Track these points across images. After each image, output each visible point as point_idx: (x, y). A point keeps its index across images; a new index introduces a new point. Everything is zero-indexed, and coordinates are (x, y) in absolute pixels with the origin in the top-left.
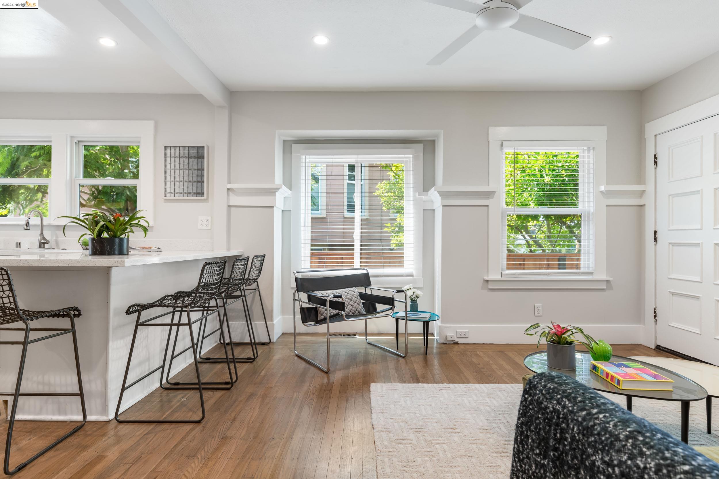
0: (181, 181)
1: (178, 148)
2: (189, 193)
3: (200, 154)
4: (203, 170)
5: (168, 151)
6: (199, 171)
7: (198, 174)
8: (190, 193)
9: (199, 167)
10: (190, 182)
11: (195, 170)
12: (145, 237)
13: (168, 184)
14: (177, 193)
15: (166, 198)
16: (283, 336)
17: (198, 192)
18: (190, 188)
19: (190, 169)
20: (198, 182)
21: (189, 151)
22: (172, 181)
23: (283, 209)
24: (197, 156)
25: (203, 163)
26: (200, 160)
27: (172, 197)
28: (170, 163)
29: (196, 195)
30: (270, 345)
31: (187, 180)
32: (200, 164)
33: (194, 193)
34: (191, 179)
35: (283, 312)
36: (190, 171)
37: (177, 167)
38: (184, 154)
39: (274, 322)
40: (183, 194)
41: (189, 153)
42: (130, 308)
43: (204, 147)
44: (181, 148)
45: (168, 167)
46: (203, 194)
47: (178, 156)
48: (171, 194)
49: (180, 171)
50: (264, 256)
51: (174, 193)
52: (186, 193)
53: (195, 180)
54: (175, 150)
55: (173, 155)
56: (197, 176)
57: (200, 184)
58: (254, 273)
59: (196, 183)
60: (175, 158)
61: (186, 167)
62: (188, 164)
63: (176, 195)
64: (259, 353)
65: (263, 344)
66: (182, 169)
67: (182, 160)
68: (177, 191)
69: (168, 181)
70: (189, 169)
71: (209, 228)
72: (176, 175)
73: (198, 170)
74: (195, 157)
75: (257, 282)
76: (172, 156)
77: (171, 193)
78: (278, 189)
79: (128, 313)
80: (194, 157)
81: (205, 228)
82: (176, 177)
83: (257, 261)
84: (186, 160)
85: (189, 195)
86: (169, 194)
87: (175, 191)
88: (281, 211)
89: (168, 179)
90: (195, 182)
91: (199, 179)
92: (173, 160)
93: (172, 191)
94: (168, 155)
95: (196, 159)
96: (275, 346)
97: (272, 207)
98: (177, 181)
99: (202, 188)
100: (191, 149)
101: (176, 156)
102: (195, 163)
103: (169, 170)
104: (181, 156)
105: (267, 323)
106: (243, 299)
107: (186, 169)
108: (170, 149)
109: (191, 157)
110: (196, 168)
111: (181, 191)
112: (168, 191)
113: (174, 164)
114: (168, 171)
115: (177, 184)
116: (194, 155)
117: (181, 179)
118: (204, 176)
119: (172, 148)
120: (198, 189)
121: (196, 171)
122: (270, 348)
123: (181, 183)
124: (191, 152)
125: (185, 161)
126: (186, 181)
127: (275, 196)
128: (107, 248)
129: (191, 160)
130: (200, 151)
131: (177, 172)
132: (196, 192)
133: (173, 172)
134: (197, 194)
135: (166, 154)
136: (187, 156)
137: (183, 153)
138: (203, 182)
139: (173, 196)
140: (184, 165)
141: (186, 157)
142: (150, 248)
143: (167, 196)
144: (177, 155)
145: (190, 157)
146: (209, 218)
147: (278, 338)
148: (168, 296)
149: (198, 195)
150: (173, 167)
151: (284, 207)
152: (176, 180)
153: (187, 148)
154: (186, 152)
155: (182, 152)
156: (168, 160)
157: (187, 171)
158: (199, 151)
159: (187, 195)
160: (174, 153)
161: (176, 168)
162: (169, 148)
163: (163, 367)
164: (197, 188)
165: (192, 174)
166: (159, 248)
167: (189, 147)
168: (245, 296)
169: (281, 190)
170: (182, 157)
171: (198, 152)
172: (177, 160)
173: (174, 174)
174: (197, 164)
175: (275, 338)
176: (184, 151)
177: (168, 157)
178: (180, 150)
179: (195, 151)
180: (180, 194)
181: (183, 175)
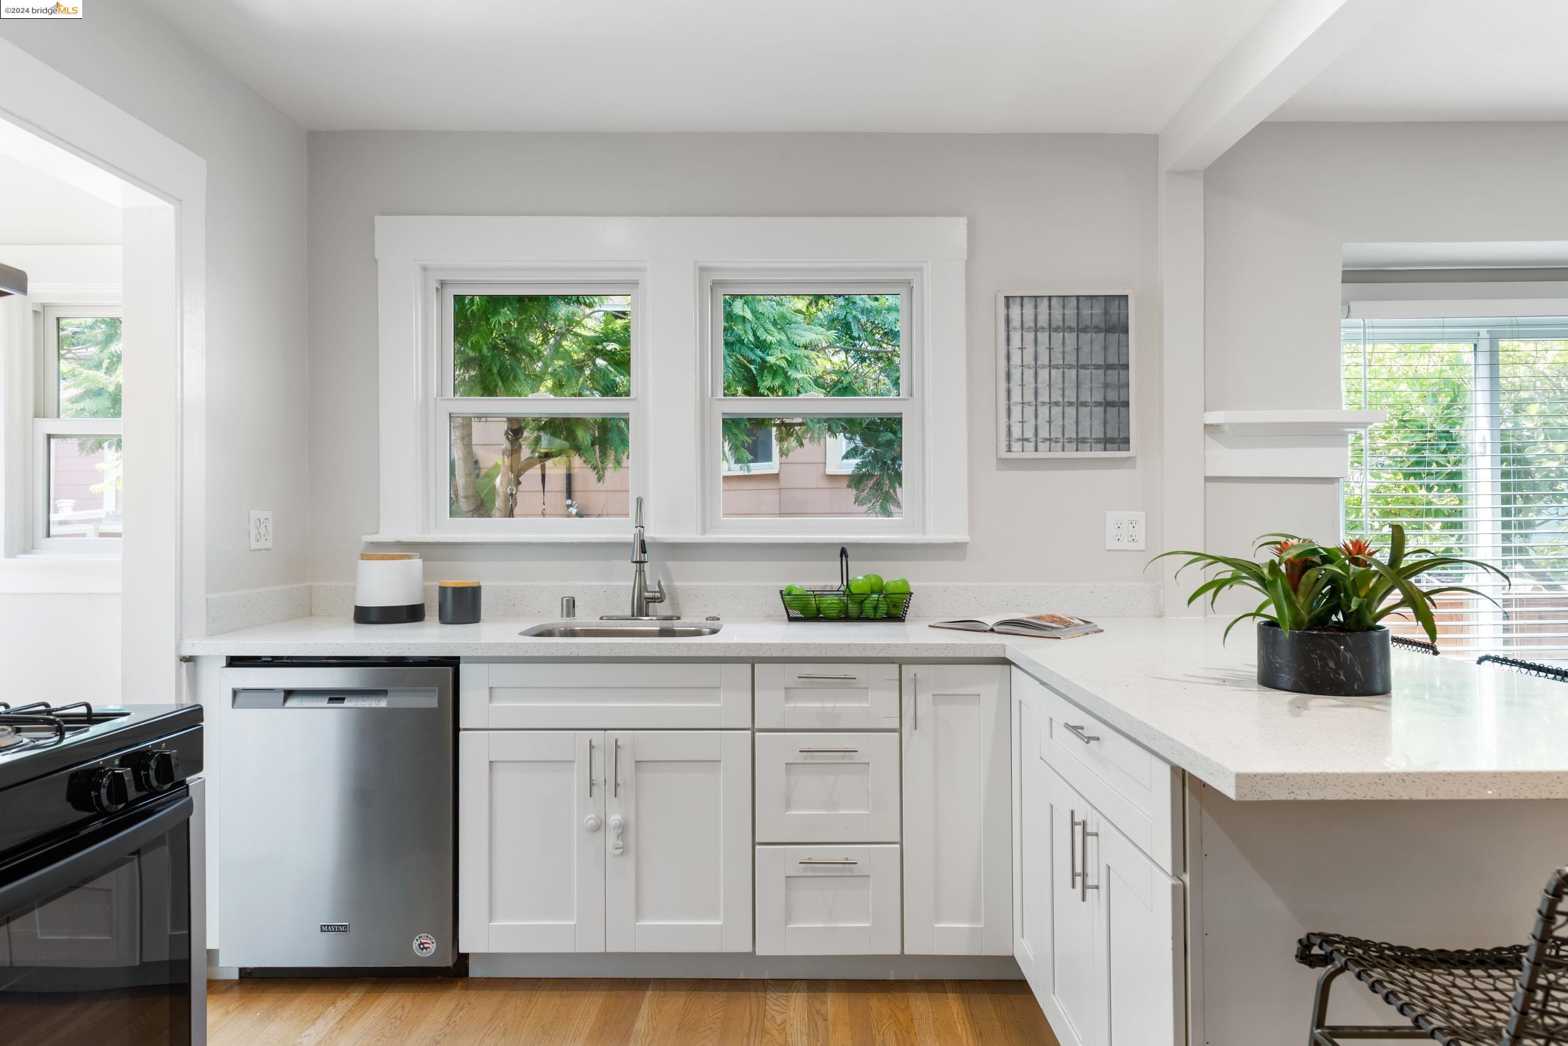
0: (1057, 404)
1: (1046, 302)
2: (1080, 441)
4: (1125, 367)
5: (1015, 311)
6: (1109, 372)
7: (1109, 380)
8: (1084, 441)
9: (1112, 360)
10: (1085, 404)
11: (1098, 367)
13: (1016, 411)
14: (1044, 440)
15: (1009, 455)
17: (1108, 436)
19: (1084, 367)
21: (1078, 308)
22: (1029, 404)
24: (1103, 326)
25: (1123, 346)
26: (1113, 337)
27: (1047, 453)
28: (1022, 349)
29: (1103, 446)
31: (1074, 400)
32: (1112, 350)
33: (1096, 441)
34: (1085, 397)
36: (1082, 371)
37: (1044, 359)
38: (1064, 320)
40: (1064, 442)
41: (1078, 314)
43: (1125, 298)
44: (1054, 300)
45: (1016, 359)
46: (1126, 441)
47: (1046, 326)
48: (1026, 443)
49: (1053, 371)
51: (1033, 439)
52: (1070, 441)
53: (1101, 399)
54: (1036, 307)
55: (1029, 322)
56: (1106, 386)
57: (1114, 410)
59: (1102, 409)
60: (1036, 331)
61: (1071, 359)
62: (1078, 349)
63: (1040, 445)
66: (1057, 367)
67: (1057, 337)
68: (1044, 433)
69: (1016, 404)
70: (1080, 367)
71: (1141, 545)
72: (1039, 385)
73: (1108, 367)
74: (1098, 329)
76: (1026, 326)
77: (1027, 440)
80: (1096, 327)
81: (1127, 547)
82: (1040, 391)
84: (1071, 338)
85: (1079, 445)
86: (1021, 443)
87: (1036, 435)
89: (1016, 397)
90: (1098, 404)
91: (1112, 396)
92: (1029, 337)
93: (1029, 434)
94: (1016, 322)
95: (1102, 335)
98: (1043, 403)
99: (1123, 423)
100: (1084, 304)
101: (1039, 325)
102: (1098, 348)
103: (1020, 370)
104: (1054, 325)
107: (1071, 367)
108: (1022, 306)
109: (1087, 327)
110: (1101, 362)
111: (1057, 433)
112: (1016, 432)
113: (1033, 349)
114: (1016, 374)
115: (1044, 411)
116: (1096, 321)
117: (1057, 397)
118: (1129, 386)
119: (1026, 300)
120: (1108, 425)
121: (1101, 372)
123: (1056, 410)
124: (1086, 312)
125: (1067, 342)
126: (1070, 404)
129: (1085, 338)
130: (1114, 309)
131: (1043, 374)
132: (1102, 436)
133: (1029, 374)
134: (1107, 442)
135: (1008, 321)
136: (1074, 325)
137: (1061, 317)
138: (1127, 404)
139: (1033, 449)
140: (1064, 353)
141: (1071, 329)
143: (1013, 449)
144: (1043, 320)
145: (1081, 330)
146: (1140, 516)
149: (1109, 446)
150: (1029, 359)
152: (1040, 399)
153: (1074, 300)
154: (1071, 312)
155: (1057, 314)
156: (1016, 337)
157: (1074, 372)
158: (1111, 311)
159: (1074, 445)
160: (1032, 317)
161: (1039, 363)
162: (1018, 300)
164: (1105, 423)
165: (1088, 382)
167: (1078, 297)
170: (1057, 329)
171: (1106, 312)
172: (1043, 337)
173: (1032, 380)
174: (1106, 349)
176: (1064, 309)
177: (1015, 328)
178: (1050, 306)
179: (1098, 310)
180: (1053, 444)
181: (1061, 386)
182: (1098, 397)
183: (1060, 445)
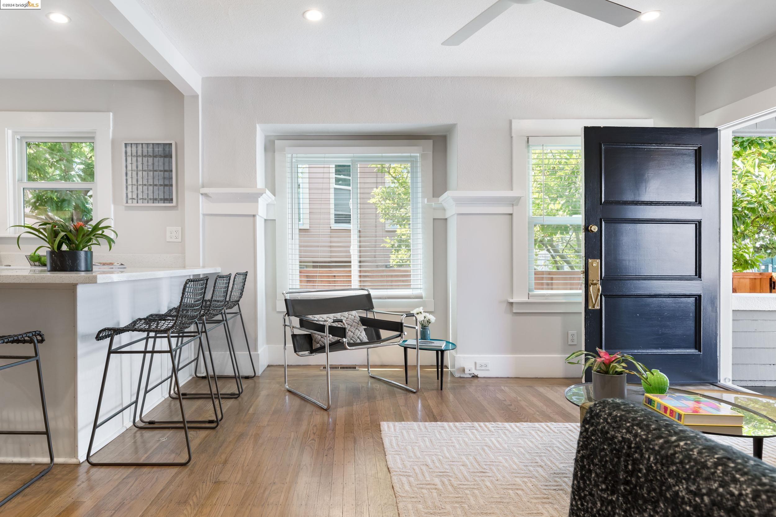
0: (145, 185)
1: (141, 145)
2: (154, 199)
3: (167, 152)
4: (171, 171)
5: (129, 149)
6: (166, 173)
7: (165, 176)
8: (156, 199)
9: (167, 168)
10: (156, 185)
11: (161, 171)
12: (110, 250)
13: (130, 188)
14: (141, 199)
15: (127, 205)
16: (269, 369)
17: (165, 197)
18: (156, 193)
19: (156, 171)
20: (165, 185)
21: (153, 148)
22: (135, 185)
23: (266, 218)
24: (163, 155)
25: (170, 163)
26: (167, 160)
27: (135, 204)
28: (132, 164)
29: (163, 201)
30: (254, 378)
31: (152, 183)
32: (167, 164)
33: (161, 199)
34: (156, 182)
35: (269, 341)
36: (155, 173)
37: (140, 167)
38: (148, 153)
39: (259, 352)
40: (148, 200)
41: (153, 151)
42: (100, 332)
43: (171, 144)
44: (144, 145)
45: (129, 168)
46: (172, 200)
47: (141, 155)
48: (133, 200)
50: (246, 274)
51: (136, 198)
52: (151, 199)
53: (162, 183)
54: (137, 147)
55: (134, 153)
56: (164, 178)
57: (168, 187)
58: (236, 294)
59: (162, 187)
60: (137, 157)
61: (151, 168)
62: (153, 164)
63: (139, 201)
64: (244, 387)
65: (247, 378)
66: (145, 171)
67: (145, 159)
68: (140, 196)
69: (129, 185)
70: (154, 171)
71: (180, 240)
72: (138, 178)
73: (165, 171)
74: (161, 156)
75: (238, 304)
76: (133, 155)
78: (262, 194)
79: (99, 338)
80: (160, 155)
81: (176, 240)
82: (139, 180)
83: (240, 279)
84: (151, 160)
85: (154, 201)
86: (131, 200)
88: (263, 220)
89: (130, 182)
90: (161, 185)
91: (167, 182)
92: (134, 159)
93: (135, 197)
94: (129, 153)
95: (162, 159)
96: (261, 380)
97: (254, 216)
98: (140, 185)
99: (171, 193)
100: (155, 147)
101: (138, 155)
102: (161, 164)
103: (131, 172)
104: (144, 154)
105: (251, 353)
106: (224, 324)
107: (150, 171)
108: (131, 147)
109: (156, 155)
110: (162, 169)
111: (145, 196)
112: (130, 196)
113: (136, 164)
114: (129, 173)
115: (140, 188)
116: (160, 153)
117: (145, 182)
118: (172, 178)
119: (133, 145)
120: (165, 194)
121: (162, 173)
122: (255, 382)
123: (145, 187)
124: (156, 150)
125: (149, 161)
126: (150, 185)
127: (257, 202)
128: (69, 263)
129: (156, 160)
130: (167, 149)
131: (140, 173)
132: (163, 197)
133: (134, 173)
134: (165, 200)
135: (126, 153)
136: (152, 155)
137: (146, 152)
138: (172, 185)
139: (136, 202)
140: (148, 165)
141: (150, 156)
142: (111, 264)
143: (128, 202)
144: (140, 153)
145: (154, 156)
146: (179, 228)
147: (264, 371)
148: (140, 320)
149: (165, 201)
150: (134, 168)
151: (267, 216)
152: (139, 183)
153: (152, 145)
154: (150, 150)
155: (145, 150)
156: (129, 159)
157: (152, 173)
158: (166, 149)
159: (152, 201)
160: (136, 151)
161: (138, 169)
162: (130, 145)
163: (136, 402)
164: (164, 192)
165: (157, 176)
166: (122, 264)
168: (226, 320)
169: (264, 195)
170: (145, 156)
171: (164, 150)
172: (140, 159)
173: (136, 176)
174: (164, 164)
175: (260, 371)
176: (148, 148)
177: (129, 156)
178: (142, 147)
179: (161, 149)
180: (144, 201)
181: (147, 178)
182: (161, 182)
183: (147, 201)
